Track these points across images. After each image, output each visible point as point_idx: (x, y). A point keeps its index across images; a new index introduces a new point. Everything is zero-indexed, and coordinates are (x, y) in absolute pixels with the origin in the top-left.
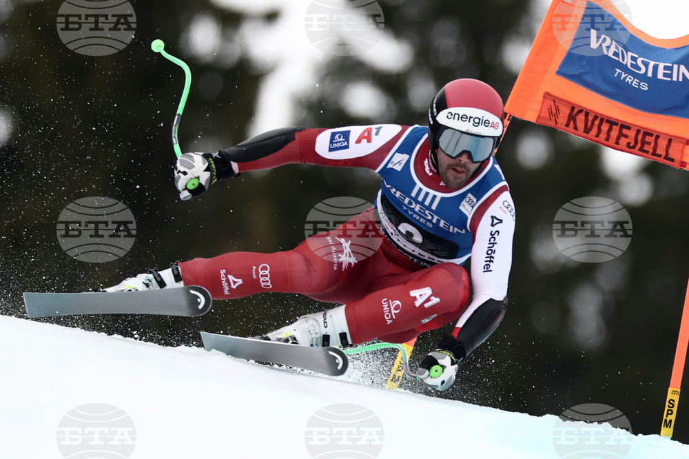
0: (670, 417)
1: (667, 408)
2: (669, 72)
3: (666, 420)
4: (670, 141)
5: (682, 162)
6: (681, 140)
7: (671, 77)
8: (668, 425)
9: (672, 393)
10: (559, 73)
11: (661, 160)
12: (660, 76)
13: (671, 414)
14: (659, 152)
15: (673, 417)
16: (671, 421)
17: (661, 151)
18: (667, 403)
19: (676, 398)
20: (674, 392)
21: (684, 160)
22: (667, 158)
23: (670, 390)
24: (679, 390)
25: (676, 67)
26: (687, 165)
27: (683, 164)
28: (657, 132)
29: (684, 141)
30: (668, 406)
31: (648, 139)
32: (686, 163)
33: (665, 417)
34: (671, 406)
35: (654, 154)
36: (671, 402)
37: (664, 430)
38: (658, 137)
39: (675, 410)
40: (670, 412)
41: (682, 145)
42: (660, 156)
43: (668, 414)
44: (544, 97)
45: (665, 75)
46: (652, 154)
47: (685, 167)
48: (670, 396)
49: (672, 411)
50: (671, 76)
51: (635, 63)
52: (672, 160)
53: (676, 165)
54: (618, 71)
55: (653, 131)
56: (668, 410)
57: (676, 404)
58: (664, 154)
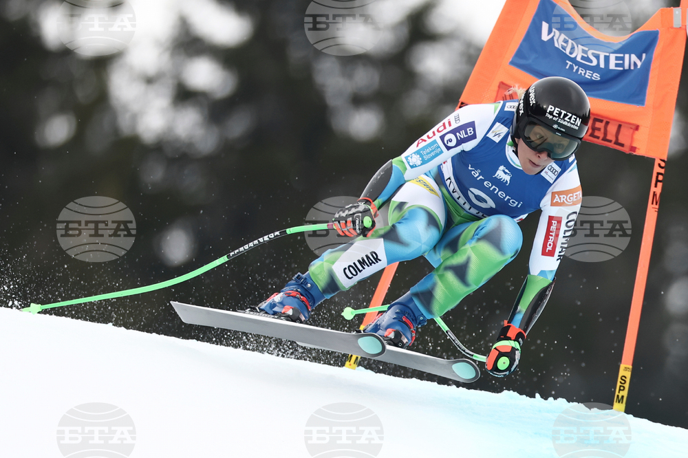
0: (622, 393)
1: (619, 384)
2: (621, 62)
3: (618, 396)
4: (620, 126)
5: (632, 147)
6: (631, 126)
7: (624, 67)
8: (620, 400)
9: (624, 370)
10: (512, 63)
11: (611, 145)
12: (612, 66)
13: (623, 390)
14: (609, 137)
15: (625, 393)
16: (623, 397)
17: (611, 136)
18: (619, 380)
19: (628, 375)
20: (626, 369)
21: (634, 145)
22: (617, 143)
23: (622, 366)
24: (631, 367)
25: (627, 56)
26: (637, 150)
27: (633, 149)
28: (606, 118)
29: (633, 127)
30: (621, 383)
31: (598, 125)
32: (635, 148)
33: (617, 393)
34: (623, 382)
35: (605, 139)
36: (623, 378)
37: (616, 405)
38: (607, 123)
39: (627, 386)
40: (622, 388)
41: (631, 131)
42: (610, 141)
43: (620, 390)
44: (499, 87)
45: (617, 65)
46: (603, 140)
47: (635, 151)
48: (622, 373)
49: (624, 387)
50: (622, 65)
51: (586, 56)
52: (622, 145)
53: (626, 150)
54: (570, 63)
55: (602, 117)
56: (620, 386)
57: (628, 380)
58: (614, 139)
